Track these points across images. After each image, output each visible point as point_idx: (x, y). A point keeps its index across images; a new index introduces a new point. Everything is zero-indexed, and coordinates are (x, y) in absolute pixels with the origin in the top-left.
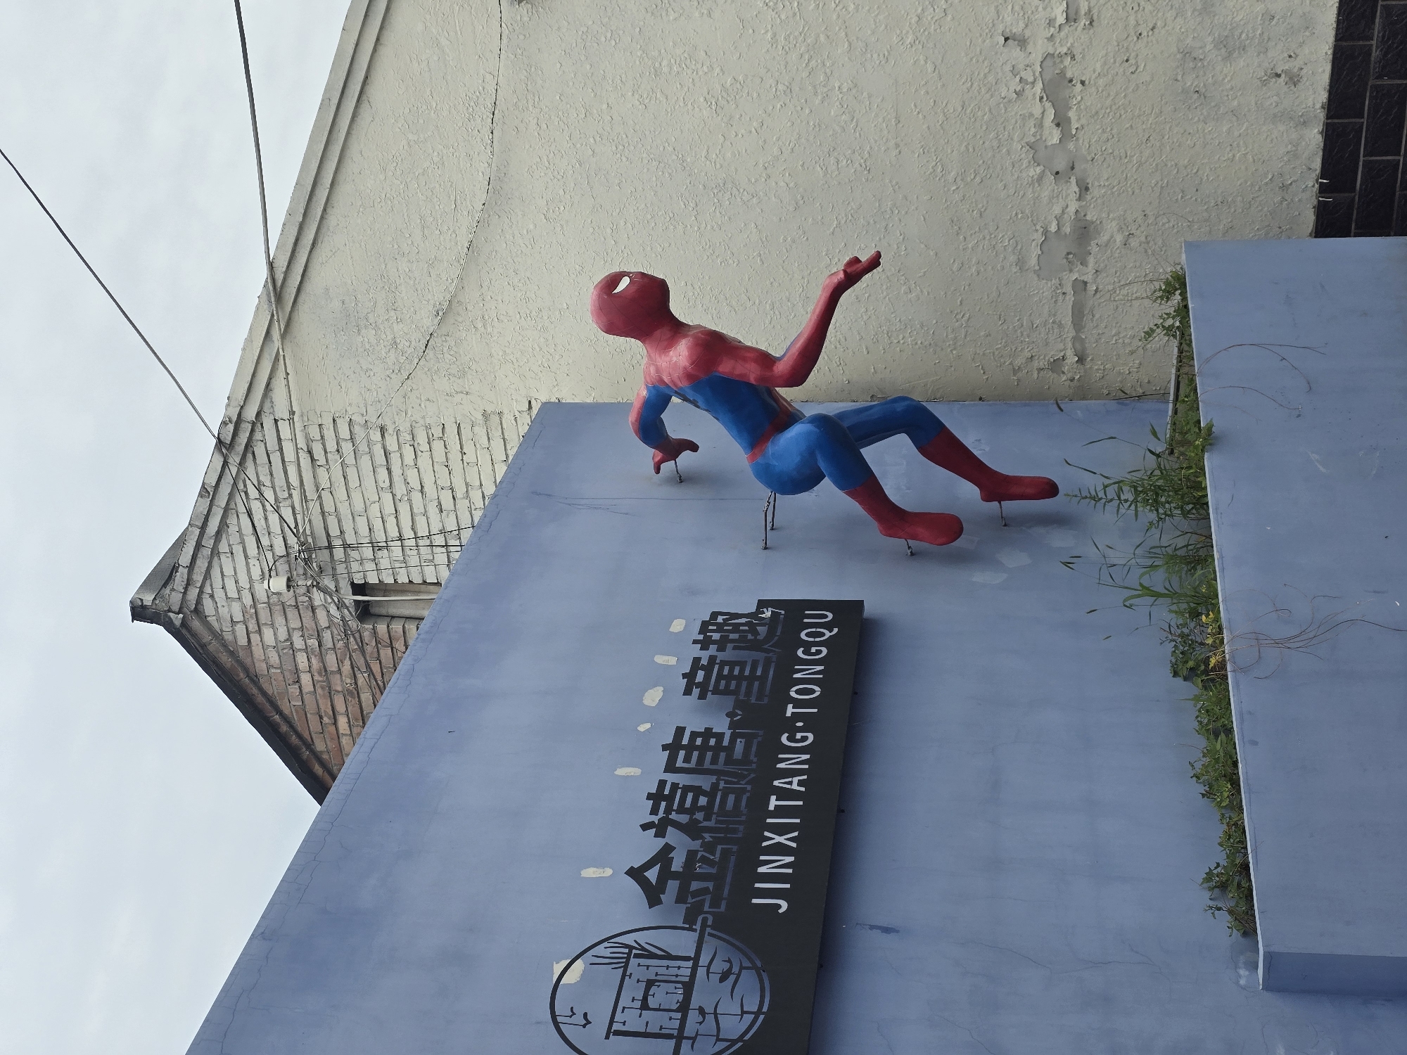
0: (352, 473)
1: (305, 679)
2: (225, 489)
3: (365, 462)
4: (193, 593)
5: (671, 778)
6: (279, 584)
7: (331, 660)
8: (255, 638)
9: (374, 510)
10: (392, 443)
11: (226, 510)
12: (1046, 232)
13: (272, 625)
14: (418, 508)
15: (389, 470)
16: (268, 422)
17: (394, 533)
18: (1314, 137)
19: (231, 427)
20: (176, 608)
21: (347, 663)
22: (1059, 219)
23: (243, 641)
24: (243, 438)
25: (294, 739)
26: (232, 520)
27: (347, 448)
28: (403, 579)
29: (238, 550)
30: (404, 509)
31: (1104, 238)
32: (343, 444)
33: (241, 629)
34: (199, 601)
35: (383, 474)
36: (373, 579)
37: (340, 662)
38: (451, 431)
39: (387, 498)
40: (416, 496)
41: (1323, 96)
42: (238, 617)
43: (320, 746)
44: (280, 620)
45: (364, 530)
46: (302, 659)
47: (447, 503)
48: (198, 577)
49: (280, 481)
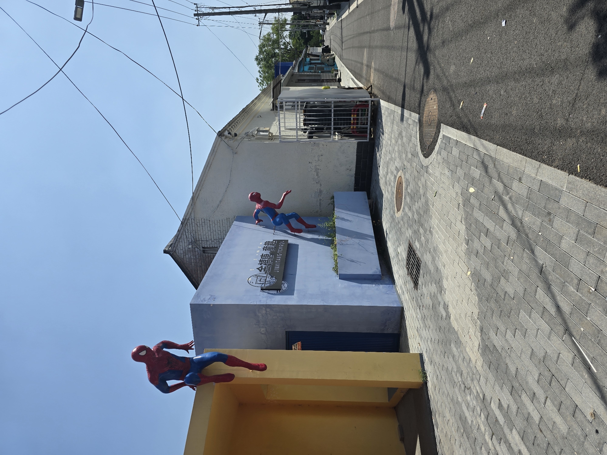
0: (204, 228)
1: (193, 264)
2: (182, 230)
3: (206, 226)
4: (175, 249)
5: (262, 259)
6: (190, 246)
7: (198, 260)
8: (185, 257)
9: (207, 234)
10: (211, 223)
11: (182, 234)
12: (315, 192)
13: (188, 254)
14: (214, 234)
15: (210, 228)
16: (190, 219)
17: (210, 238)
18: (353, 178)
19: (184, 220)
20: (171, 251)
21: (200, 261)
22: (317, 189)
23: (182, 257)
24: (186, 222)
25: (190, 275)
26: (183, 236)
27: (203, 224)
28: (211, 246)
29: (183, 241)
30: (212, 234)
31: (324, 193)
32: (203, 223)
33: (182, 255)
34: (175, 250)
35: (209, 228)
36: (206, 246)
37: (199, 261)
38: (221, 221)
39: (209, 232)
40: (214, 232)
41: (354, 173)
42: (182, 253)
43: (194, 276)
44: (189, 253)
45: (205, 238)
46: (193, 261)
47: (219, 233)
48: (176, 246)
49: (191, 228)
